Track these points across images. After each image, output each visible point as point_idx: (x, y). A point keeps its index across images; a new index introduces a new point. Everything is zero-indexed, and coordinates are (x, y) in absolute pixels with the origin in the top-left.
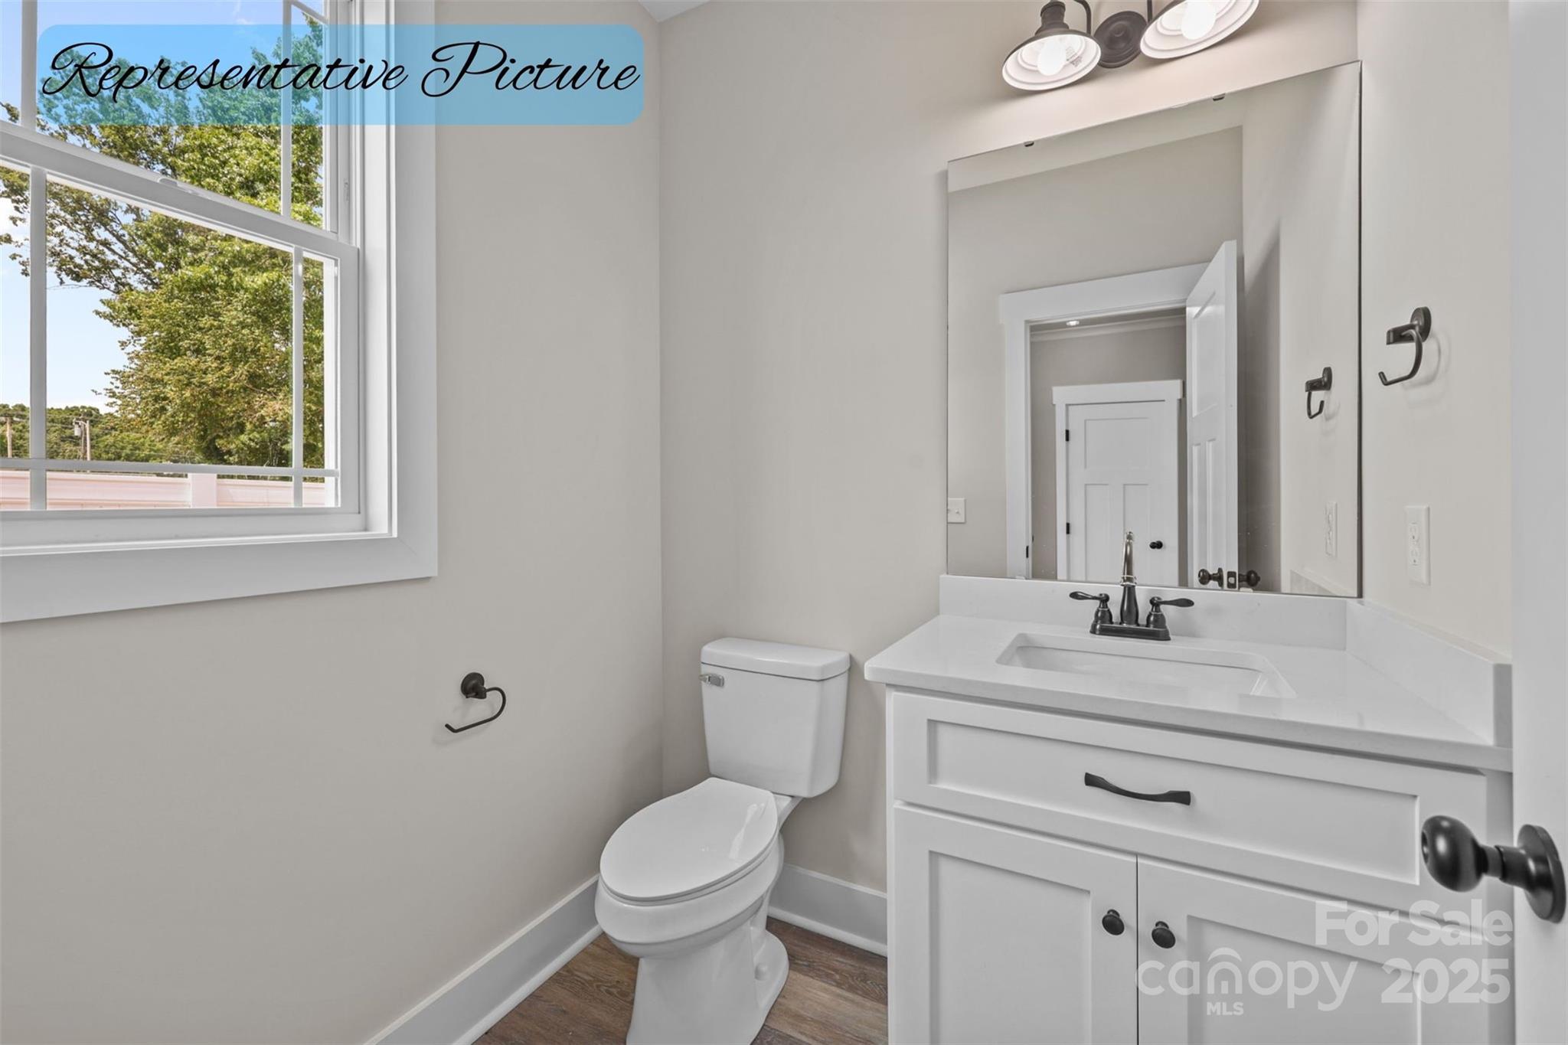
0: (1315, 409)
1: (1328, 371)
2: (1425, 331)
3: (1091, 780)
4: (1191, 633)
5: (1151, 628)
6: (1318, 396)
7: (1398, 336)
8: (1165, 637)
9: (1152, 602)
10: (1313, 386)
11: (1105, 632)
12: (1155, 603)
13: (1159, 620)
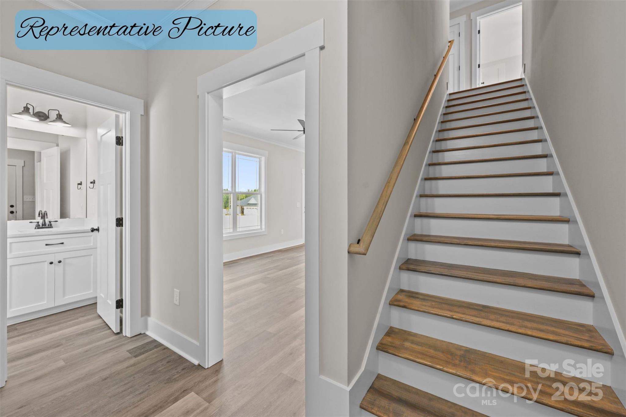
0: (79, 188)
1: (81, 182)
2: (94, 183)
3: (46, 245)
4: (57, 227)
5: (49, 226)
6: (79, 186)
7: (91, 183)
8: (52, 227)
9: (49, 222)
10: (79, 184)
11: (38, 228)
12: (50, 222)
13: (51, 225)
